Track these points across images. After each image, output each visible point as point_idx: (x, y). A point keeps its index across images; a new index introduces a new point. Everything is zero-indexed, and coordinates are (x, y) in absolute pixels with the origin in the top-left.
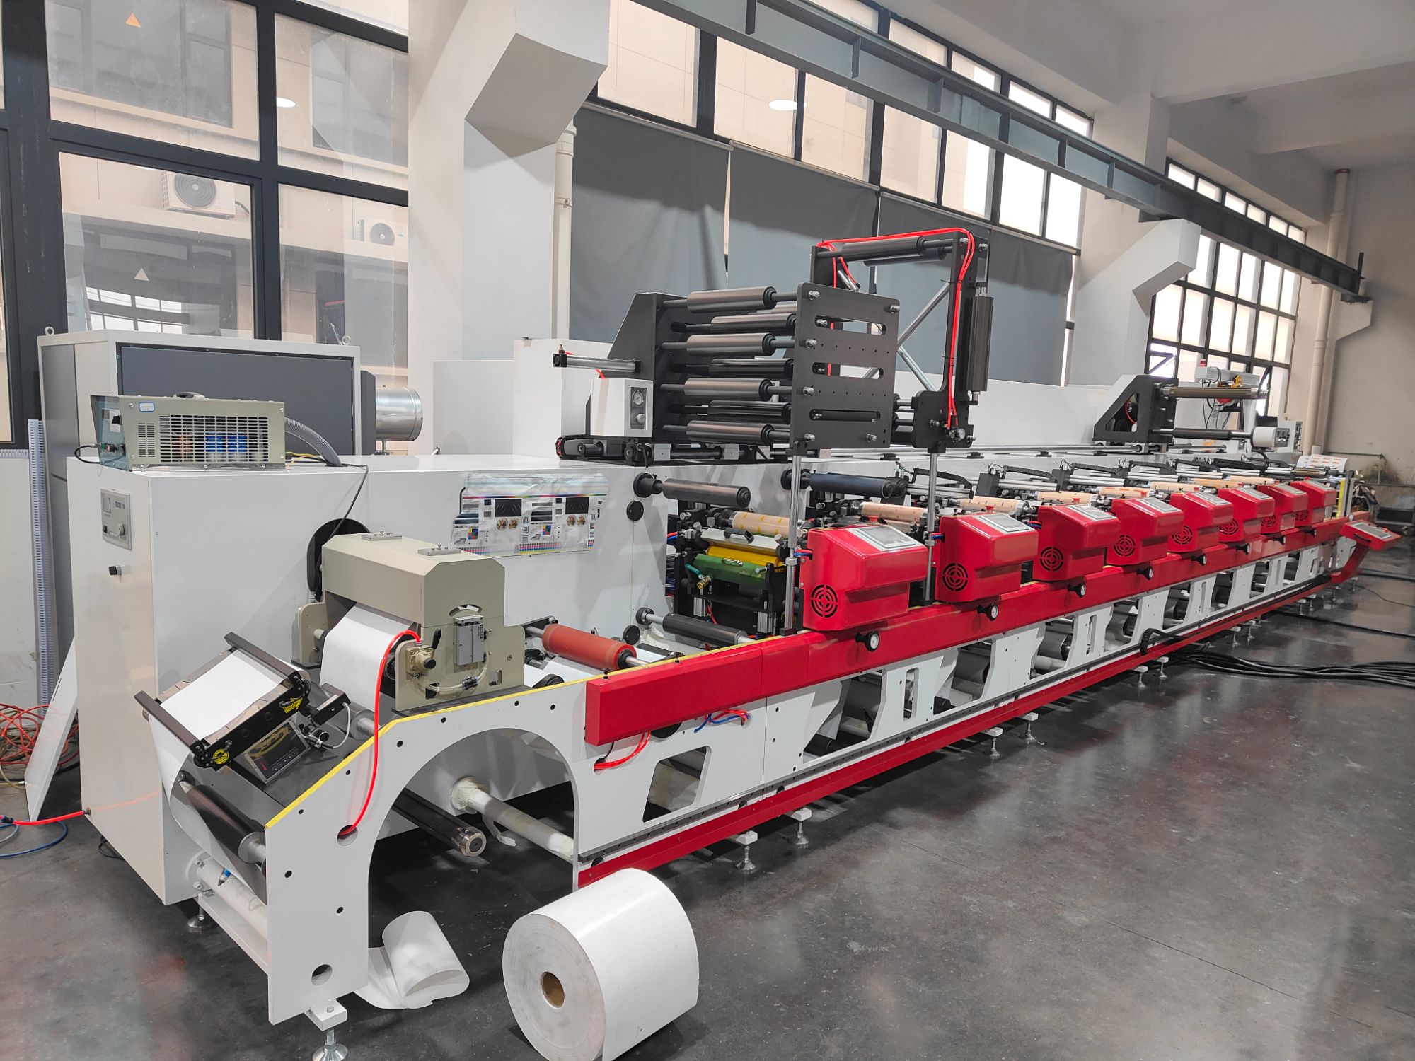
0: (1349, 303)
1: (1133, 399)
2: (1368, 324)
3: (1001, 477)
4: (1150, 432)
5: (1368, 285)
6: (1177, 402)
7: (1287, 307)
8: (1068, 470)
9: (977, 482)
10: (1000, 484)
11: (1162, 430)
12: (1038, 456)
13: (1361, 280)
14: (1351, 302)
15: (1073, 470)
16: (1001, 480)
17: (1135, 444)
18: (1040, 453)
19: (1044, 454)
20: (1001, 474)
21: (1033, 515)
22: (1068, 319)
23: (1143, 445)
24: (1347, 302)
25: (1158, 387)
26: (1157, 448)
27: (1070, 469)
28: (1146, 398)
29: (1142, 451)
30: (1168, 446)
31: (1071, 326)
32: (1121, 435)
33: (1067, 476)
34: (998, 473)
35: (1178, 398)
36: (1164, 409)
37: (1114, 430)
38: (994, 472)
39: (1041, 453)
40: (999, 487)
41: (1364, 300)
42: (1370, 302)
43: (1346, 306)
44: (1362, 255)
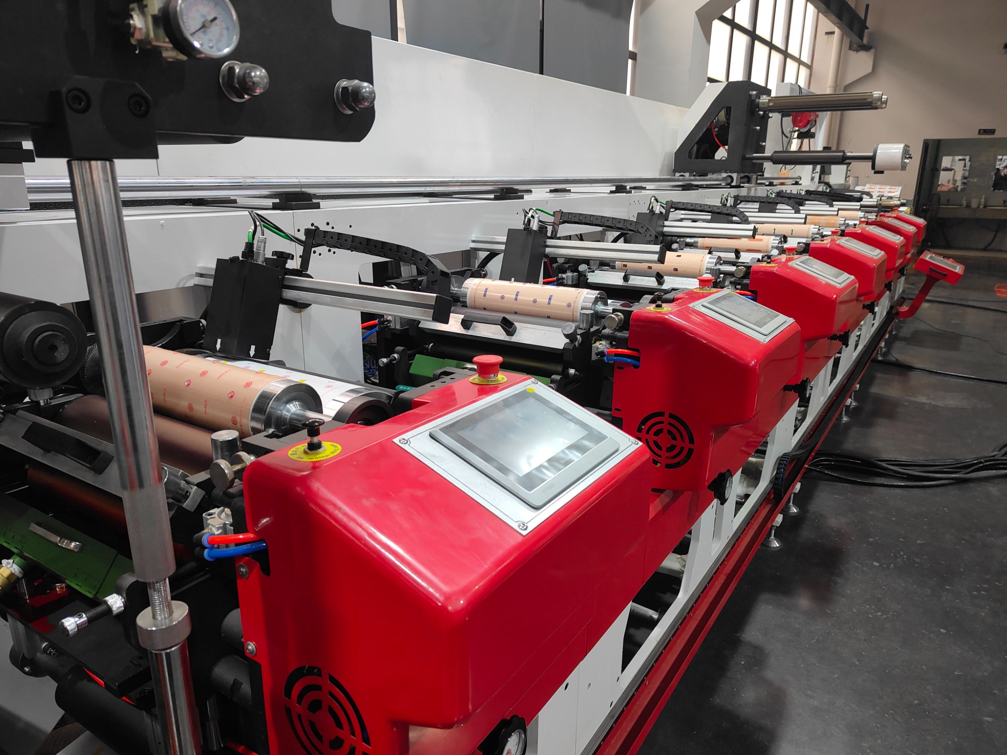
0: (855, 52)
1: (722, 116)
2: (870, 70)
3: (549, 234)
4: (744, 158)
5: (871, 35)
6: (770, 120)
7: (805, 58)
8: (661, 213)
9: (503, 247)
10: (548, 250)
11: (754, 155)
12: (612, 192)
13: (866, 31)
14: (857, 51)
15: (668, 212)
16: (550, 242)
17: (724, 175)
18: (614, 188)
19: (620, 189)
20: (550, 229)
21: (619, 334)
22: (631, 48)
23: (735, 176)
24: (854, 51)
25: (753, 98)
26: (746, 180)
27: (664, 211)
28: (739, 113)
29: (734, 184)
30: (757, 176)
31: (633, 56)
32: (703, 163)
33: (660, 223)
34: (543, 228)
35: (771, 115)
36: (758, 128)
37: (697, 157)
38: (535, 226)
39: (617, 187)
40: (546, 256)
41: (866, 48)
42: (873, 51)
43: (853, 54)
44: (867, 6)
